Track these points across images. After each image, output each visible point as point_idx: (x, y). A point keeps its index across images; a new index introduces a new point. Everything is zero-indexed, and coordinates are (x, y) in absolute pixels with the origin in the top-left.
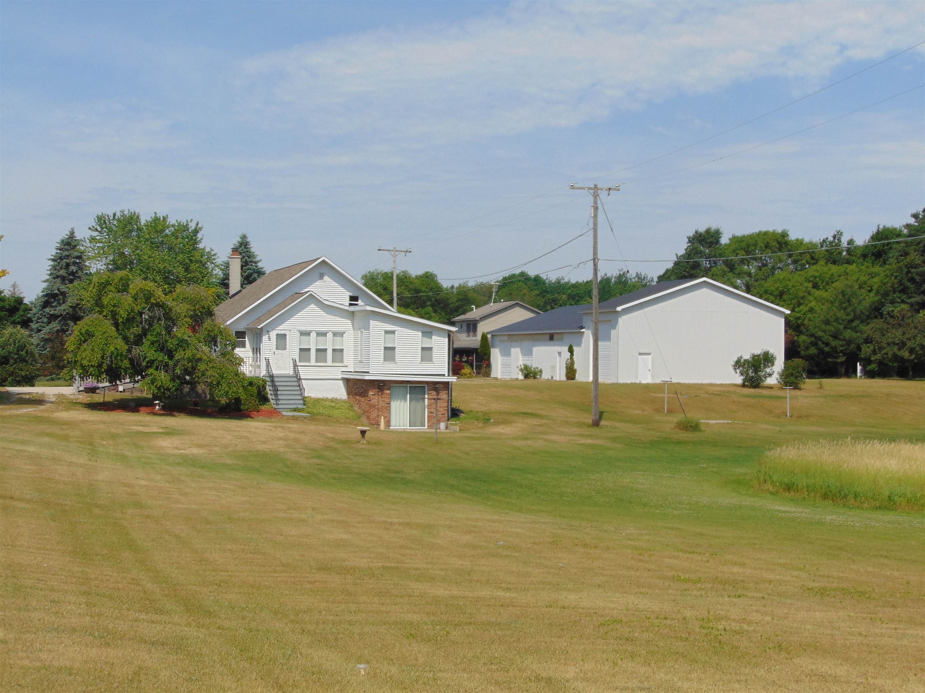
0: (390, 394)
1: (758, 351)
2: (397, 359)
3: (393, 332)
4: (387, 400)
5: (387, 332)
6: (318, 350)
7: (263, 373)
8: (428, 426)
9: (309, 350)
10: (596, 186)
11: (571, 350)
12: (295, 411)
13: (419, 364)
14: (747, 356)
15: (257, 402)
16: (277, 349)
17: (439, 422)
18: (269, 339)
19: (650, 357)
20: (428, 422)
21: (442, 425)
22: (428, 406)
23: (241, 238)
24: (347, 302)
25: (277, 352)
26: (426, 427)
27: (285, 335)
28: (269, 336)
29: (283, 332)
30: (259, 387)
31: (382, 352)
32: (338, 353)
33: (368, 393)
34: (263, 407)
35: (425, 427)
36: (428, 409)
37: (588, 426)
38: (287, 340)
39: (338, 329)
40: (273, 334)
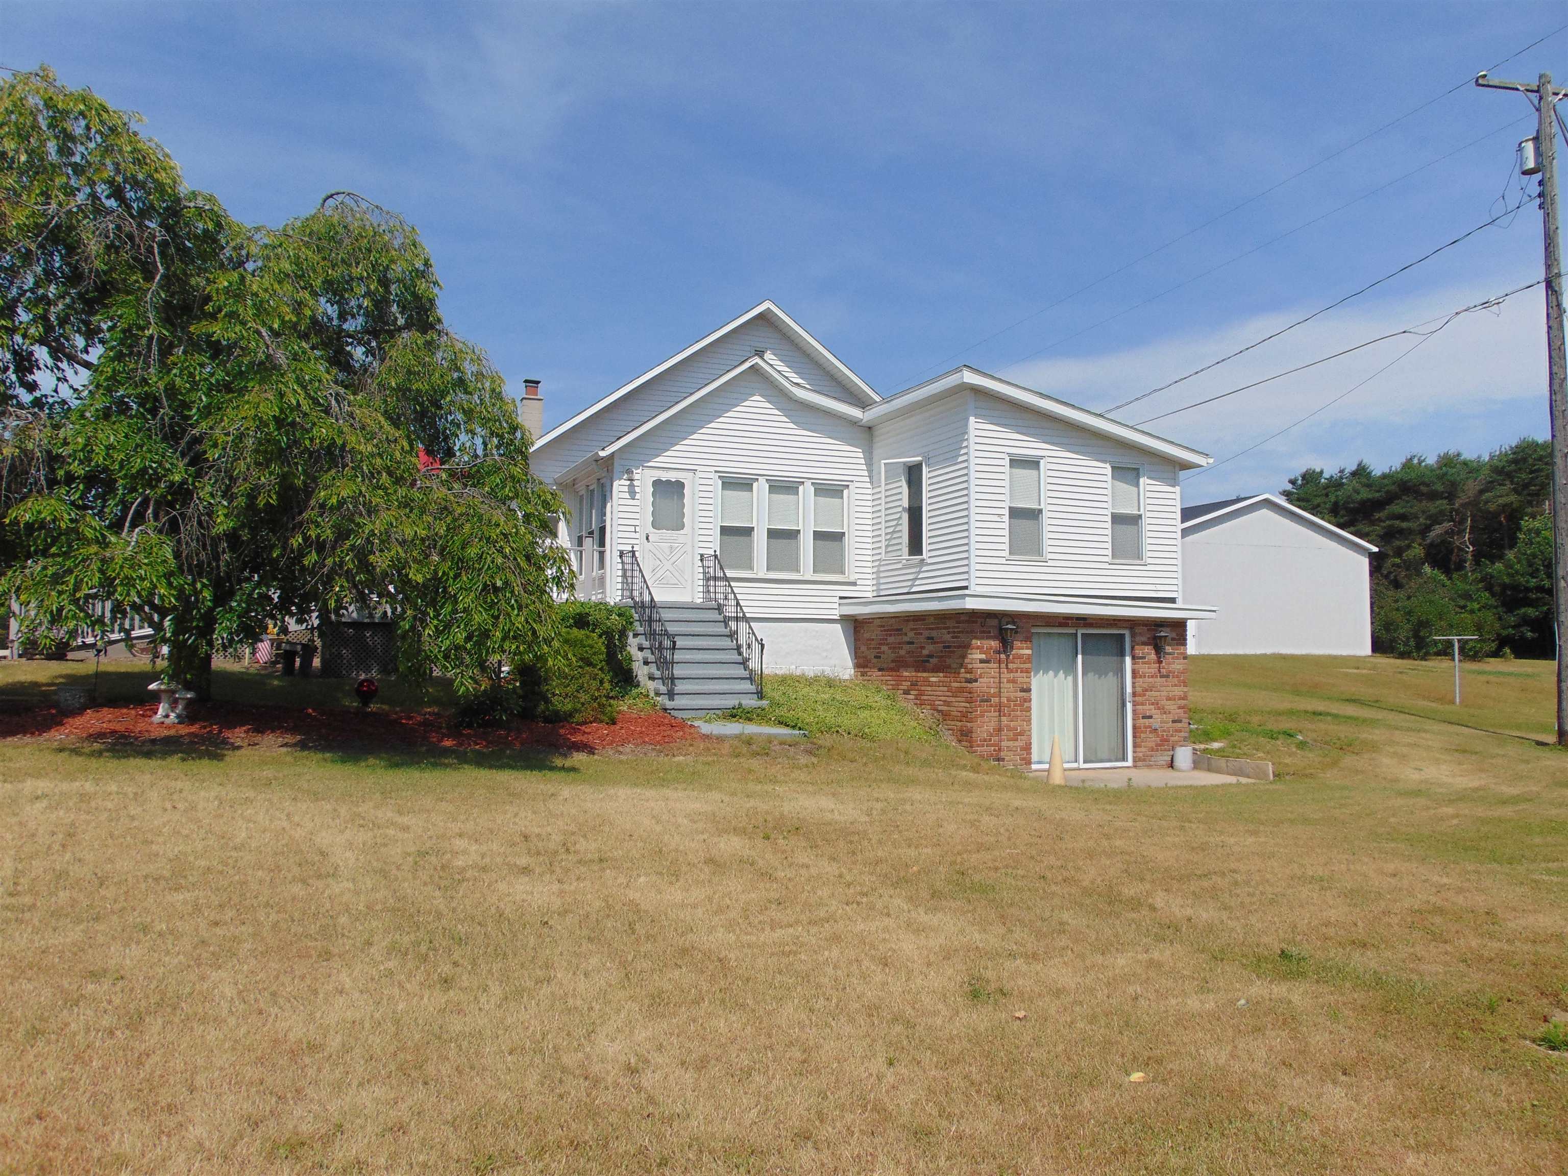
0: (1029, 659)
2: (1047, 549)
3: (1033, 464)
4: (1023, 679)
5: (1017, 462)
6: (773, 534)
7: (614, 595)
8: (1134, 761)
9: (747, 532)
12: (734, 716)
13: (1107, 566)
15: (607, 685)
16: (655, 524)
17: (1171, 744)
18: (632, 493)
20: (1135, 745)
21: (1182, 757)
22: (1134, 694)
25: (657, 535)
26: (1130, 763)
27: (680, 485)
28: (632, 486)
29: (672, 476)
30: (608, 634)
31: (1006, 525)
32: (830, 544)
33: (964, 657)
34: (623, 706)
35: (1124, 759)
36: (1135, 704)
38: (686, 501)
39: (830, 474)
40: (645, 478)
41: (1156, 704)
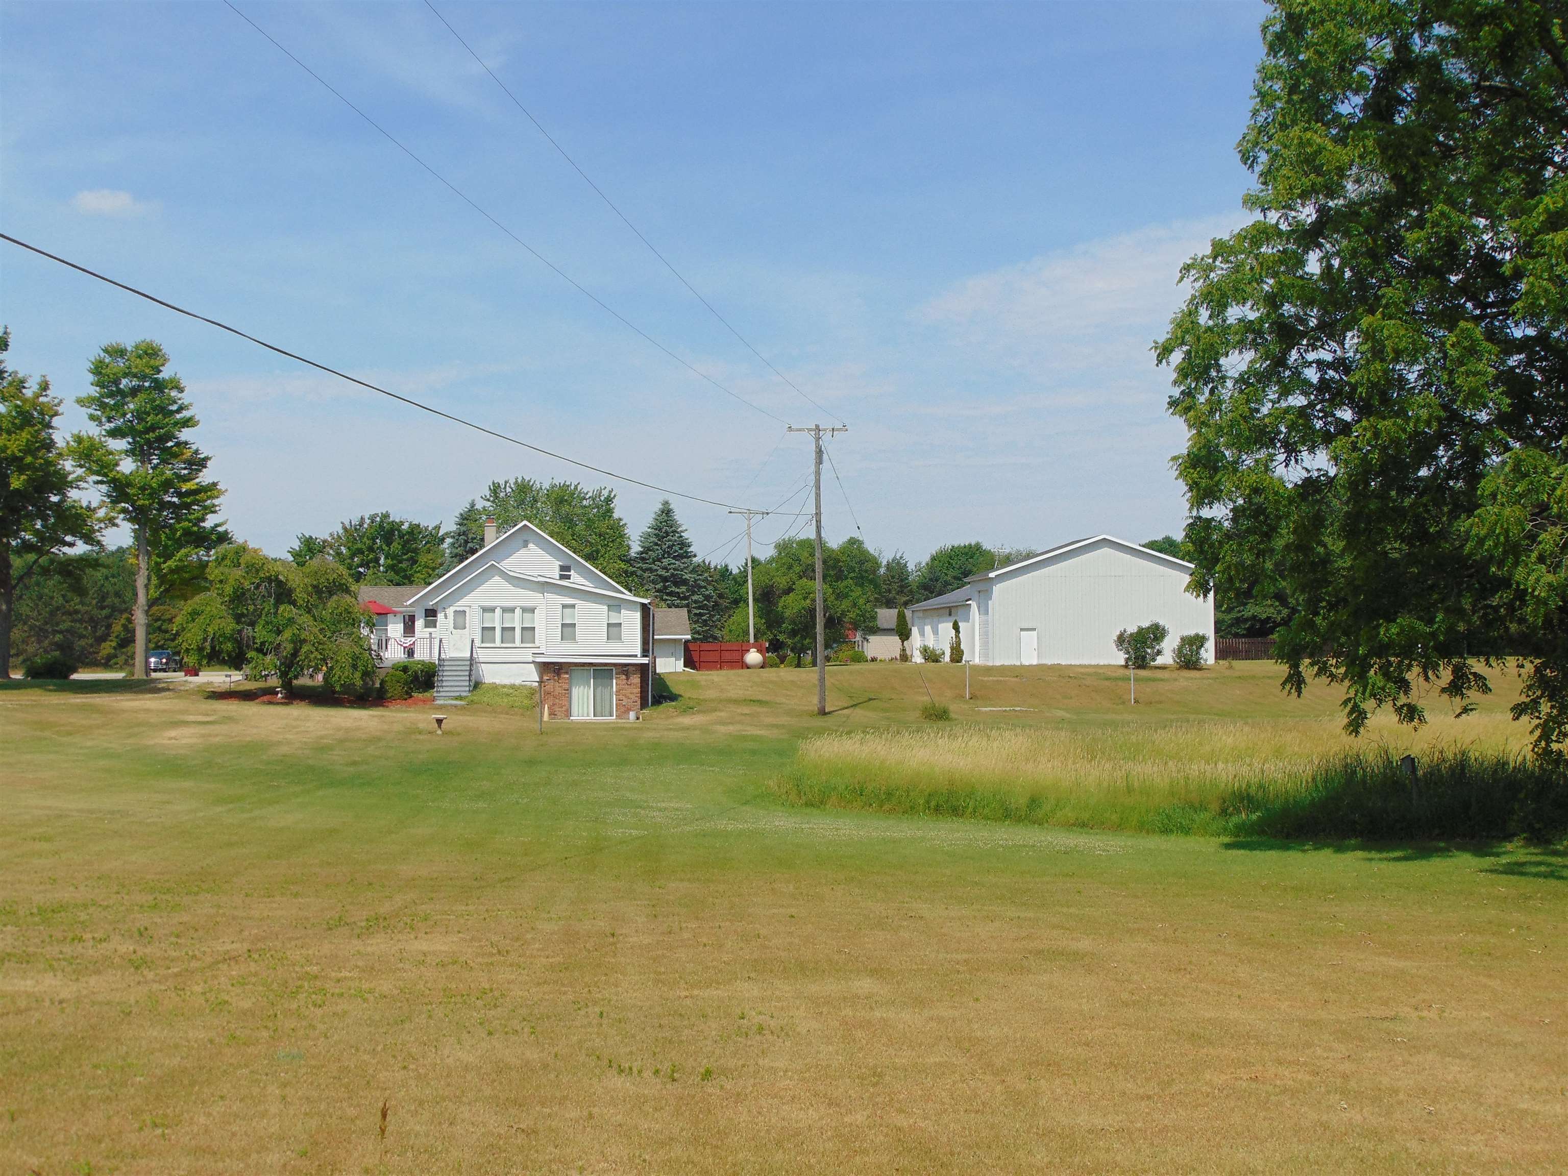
0: (569, 679)
1: (1146, 624)
2: (578, 638)
3: (573, 606)
4: (566, 686)
5: (564, 606)
6: (504, 629)
8: (617, 716)
9: (493, 628)
10: (817, 427)
11: (956, 627)
12: (457, 699)
13: (604, 643)
14: (1132, 629)
16: (455, 628)
17: (629, 710)
18: (446, 617)
19: (1035, 633)
20: (616, 711)
21: (632, 715)
22: (616, 692)
23: (663, 504)
24: (556, 573)
25: (454, 631)
26: (614, 717)
27: (464, 612)
28: (446, 614)
29: (461, 609)
31: (560, 630)
32: (528, 632)
34: (416, 696)
35: (611, 715)
36: (616, 695)
37: (812, 715)
38: (467, 618)
39: (529, 604)
40: (450, 611)
41: (625, 695)
